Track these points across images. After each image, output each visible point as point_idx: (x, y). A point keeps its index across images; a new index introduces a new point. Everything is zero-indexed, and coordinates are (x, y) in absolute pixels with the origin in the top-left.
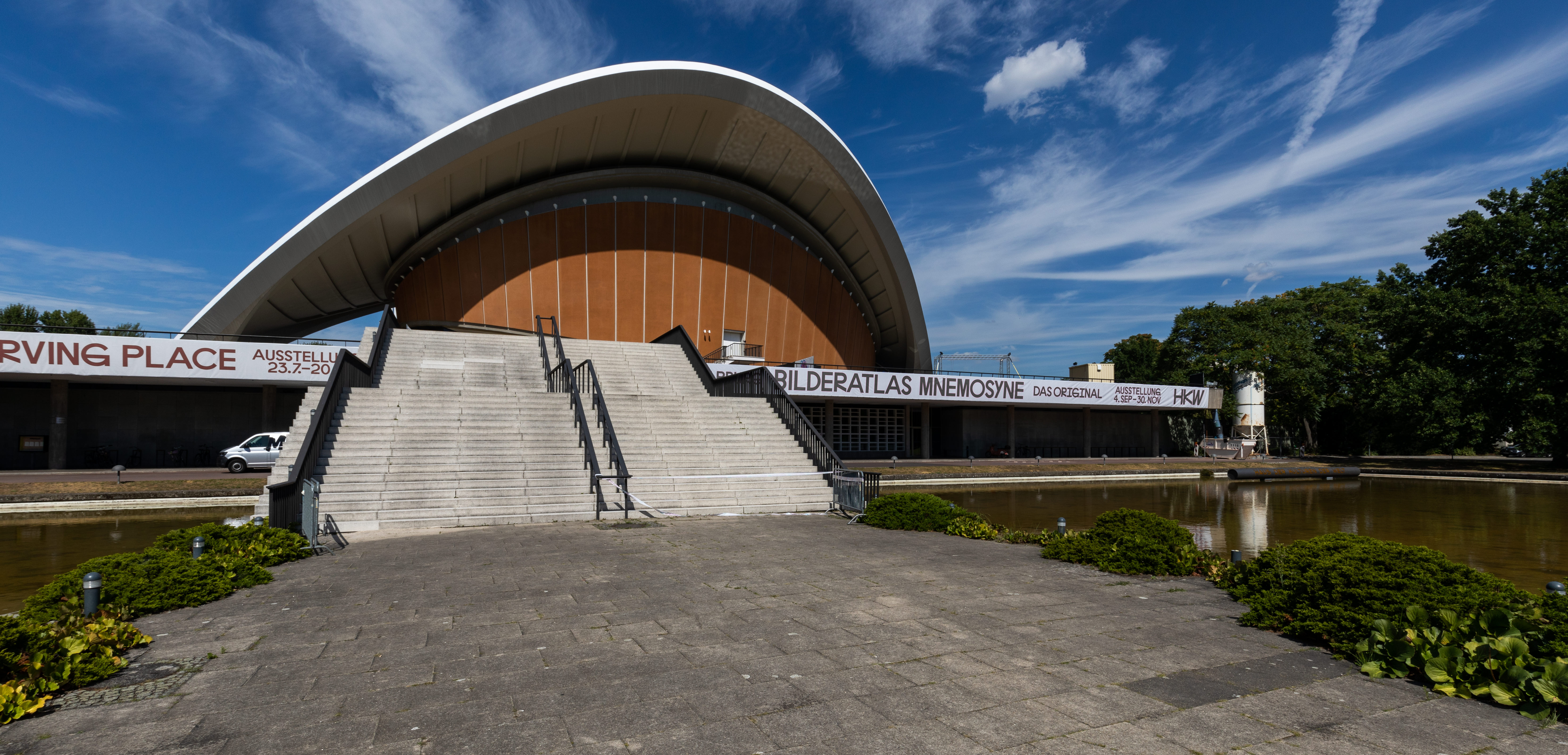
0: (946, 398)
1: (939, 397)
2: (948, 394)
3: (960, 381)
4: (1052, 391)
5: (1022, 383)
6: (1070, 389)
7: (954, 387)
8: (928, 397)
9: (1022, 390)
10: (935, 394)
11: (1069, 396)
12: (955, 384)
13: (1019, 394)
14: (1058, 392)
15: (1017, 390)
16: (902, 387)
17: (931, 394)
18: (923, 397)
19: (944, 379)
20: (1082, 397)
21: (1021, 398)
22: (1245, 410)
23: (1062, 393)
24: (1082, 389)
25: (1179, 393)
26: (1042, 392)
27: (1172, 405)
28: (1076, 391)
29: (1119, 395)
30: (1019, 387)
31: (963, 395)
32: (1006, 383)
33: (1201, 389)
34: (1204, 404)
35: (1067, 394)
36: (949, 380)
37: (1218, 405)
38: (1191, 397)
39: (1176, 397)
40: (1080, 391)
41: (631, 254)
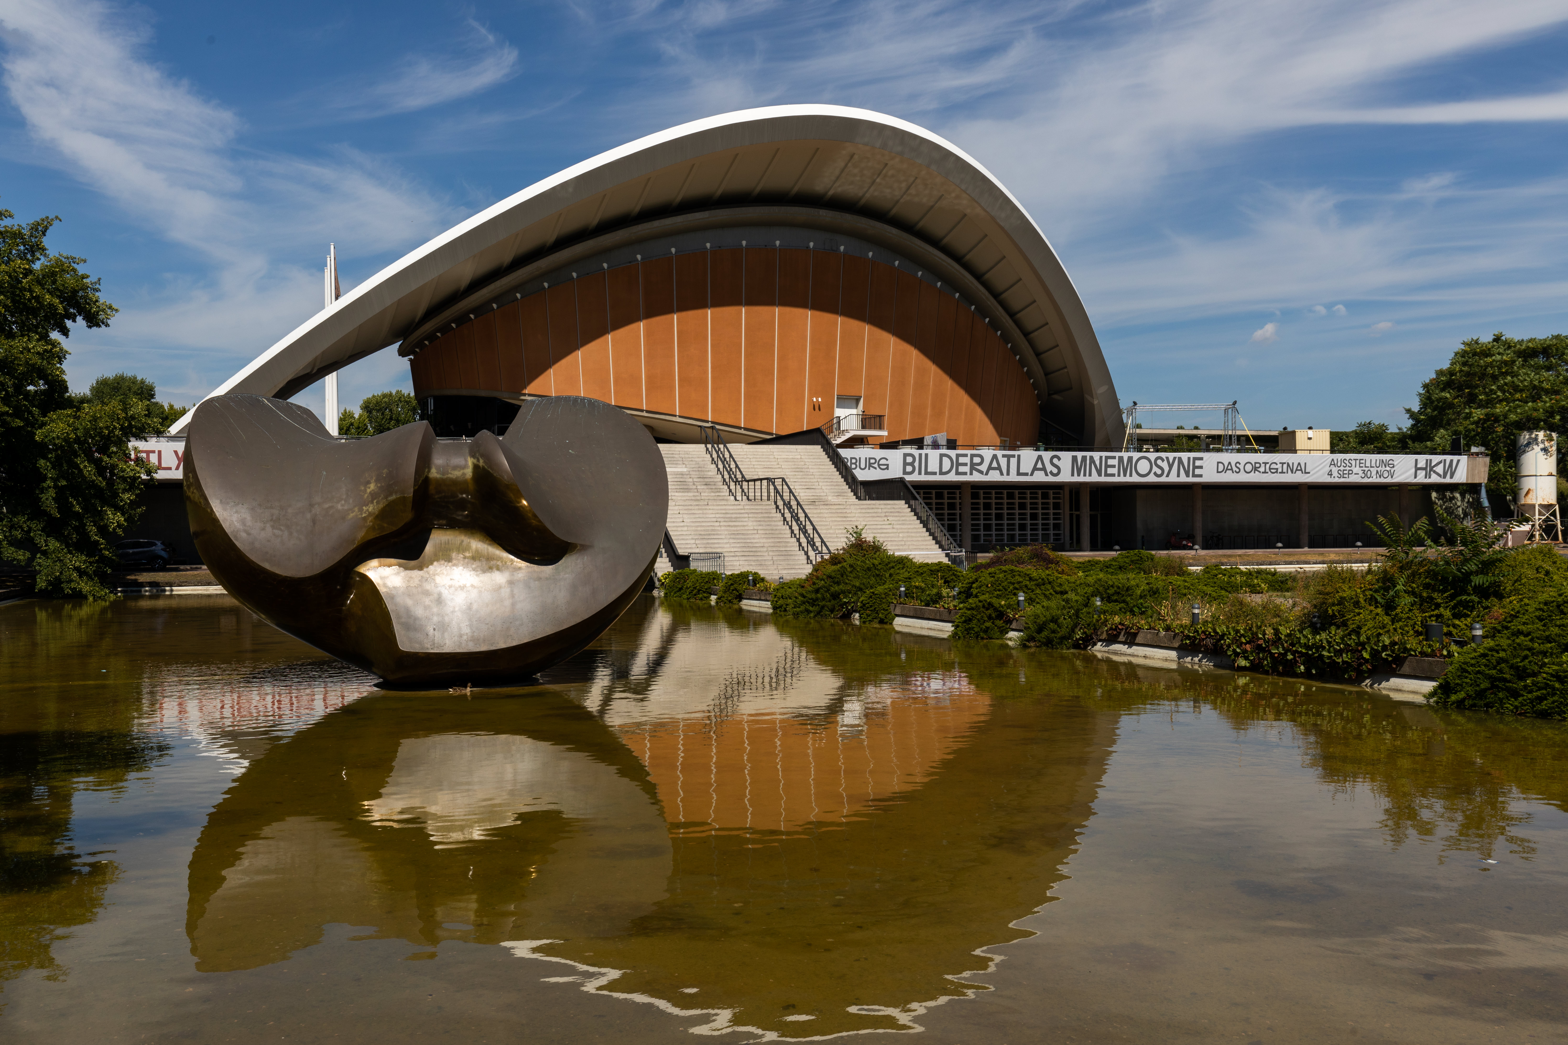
0: (1103, 479)
1: (1095, 478)
2: (1106, 475)
3: (1121, 459)
4: (1241, 467)
5: (1201, 459)
6: (1266, 463)
7: (1114, 466)
8: (1082, 479)
9: (1201, 467)
10: (1090, 475)
11: (1265, 472)
12: (1115, 462)
13: (1197, 472)
14: (1249, 468)
15: (1195, 467)
16: (1049, 468)
17: (1085, 475)
18: (1076, 479)
19: (1101, 457)
20: (1282, 472)
21: (1201, 476)
22: (1527, 484)
23: (1255, 469)
24: (1283, 464)
25: (1422, 464)
26: (1228, 468)
27: (1412, 480)
28: (1274, 466)
29: (1335, 470)
30: (1198, 463)
31: (1125, 475)
32: (1180, 459)
33: (1455, 458)
34: (1461, 476)
35: (1262, 469)
36: (1107, 458)
37: (1482, 477)
38: (1440, 469)
39: (1417, 469)
40: (1279, 466)
41: (727, 311)
